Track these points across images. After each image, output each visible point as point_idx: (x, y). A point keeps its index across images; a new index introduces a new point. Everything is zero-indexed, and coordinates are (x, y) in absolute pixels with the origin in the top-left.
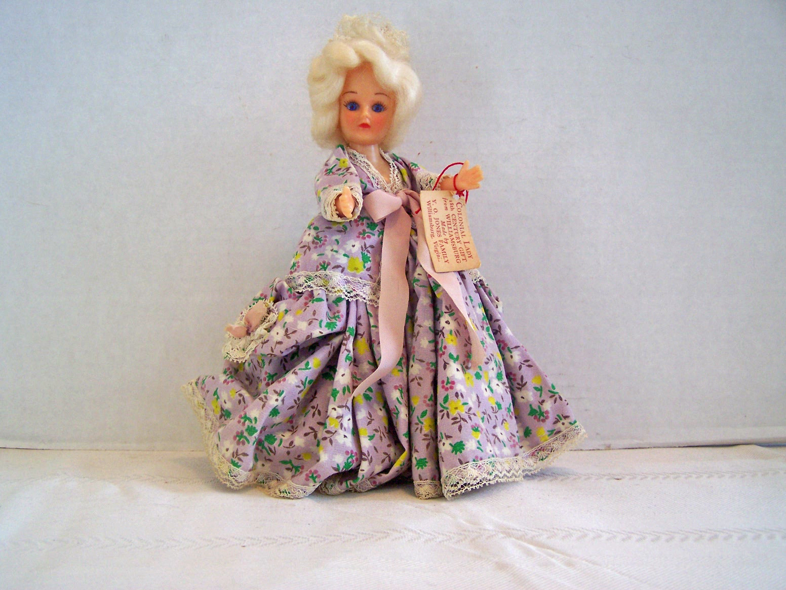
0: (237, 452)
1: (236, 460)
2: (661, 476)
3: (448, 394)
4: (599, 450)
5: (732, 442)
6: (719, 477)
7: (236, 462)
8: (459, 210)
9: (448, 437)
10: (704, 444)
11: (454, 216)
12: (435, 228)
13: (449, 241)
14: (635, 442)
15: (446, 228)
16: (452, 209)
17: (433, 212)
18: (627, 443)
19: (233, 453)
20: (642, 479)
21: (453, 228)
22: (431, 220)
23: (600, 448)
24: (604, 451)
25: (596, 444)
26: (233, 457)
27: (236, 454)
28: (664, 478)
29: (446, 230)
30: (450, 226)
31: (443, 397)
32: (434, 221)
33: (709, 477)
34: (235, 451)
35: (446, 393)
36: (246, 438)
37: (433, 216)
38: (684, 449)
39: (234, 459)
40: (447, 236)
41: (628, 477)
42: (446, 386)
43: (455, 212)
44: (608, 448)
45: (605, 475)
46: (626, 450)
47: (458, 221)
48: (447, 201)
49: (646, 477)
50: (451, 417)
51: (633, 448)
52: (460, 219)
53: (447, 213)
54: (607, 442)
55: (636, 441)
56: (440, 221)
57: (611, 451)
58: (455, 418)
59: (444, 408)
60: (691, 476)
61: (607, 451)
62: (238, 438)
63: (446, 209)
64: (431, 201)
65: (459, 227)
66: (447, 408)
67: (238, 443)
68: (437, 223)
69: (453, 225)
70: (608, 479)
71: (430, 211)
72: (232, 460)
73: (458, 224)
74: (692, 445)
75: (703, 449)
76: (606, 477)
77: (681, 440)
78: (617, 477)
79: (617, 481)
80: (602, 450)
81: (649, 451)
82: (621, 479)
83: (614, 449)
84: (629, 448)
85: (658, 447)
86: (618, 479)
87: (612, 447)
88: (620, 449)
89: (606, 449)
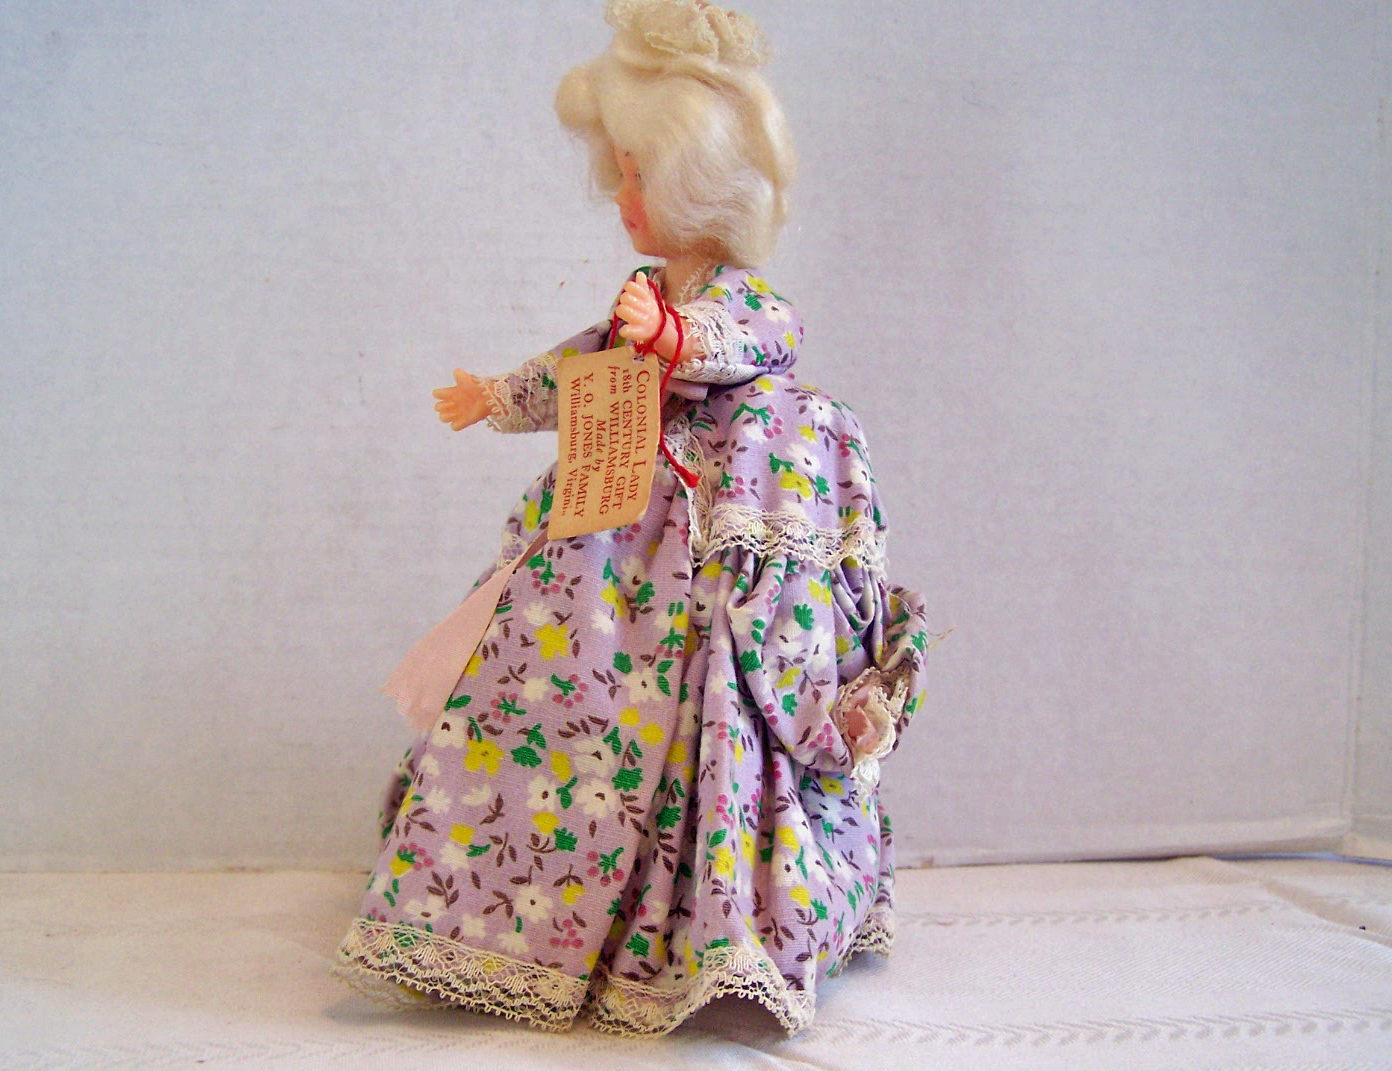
2: (1028, 919)
4: (910, 868)
5: (1171, 852)
8: (642, 389)
10: (1111, 857)
11: (628, 405)
12: (580, 439)
13: (603, 466)
14: (981, 853)
15: (606, 435)
16: (626, 389)
17: (582, 400)
18: (966, 853)
20: (991, 924)
21: (621, 434)
22: (574, 422)
23: (913, 864)
24: (920, 871)
25: (903, 856)
28: (1033, 923)
29: (606, 440)
30: (615, 429)
32: (581, 422)
37: (581, 411)
40: (604, 456)
41: (963, 921)
43: (632, 395)
44: (929, 864)
45: (919, 917)
46: (963, 870)
47: (635, 414)
48: (617, 371)
49: (999, 921)
52: (642, 409)
53: (612, 399)
54: (928, 853)
56: (594, 421)
57: (934, 872)
61: (928, 871)
63: (614, 390)
64: (582, 379)
65: (635, 428)
68: (588, 426)
69: (622, 425)
70: (925, 925)
71: (575, 401)
73: (635, 422)
75: (1104, 866)
76: (923, 920)
77: (1067, 849)
78: (943, 920)
79: (943, 928)
80: (916, 868)
81: (1006, 869)
82: (950, 924)
83: (939, 867)
84: (968, 865)
85: (1027, 862)
86: (944, 924)
87: (936, 862)
88: (951, 866)
89: (923, 867)
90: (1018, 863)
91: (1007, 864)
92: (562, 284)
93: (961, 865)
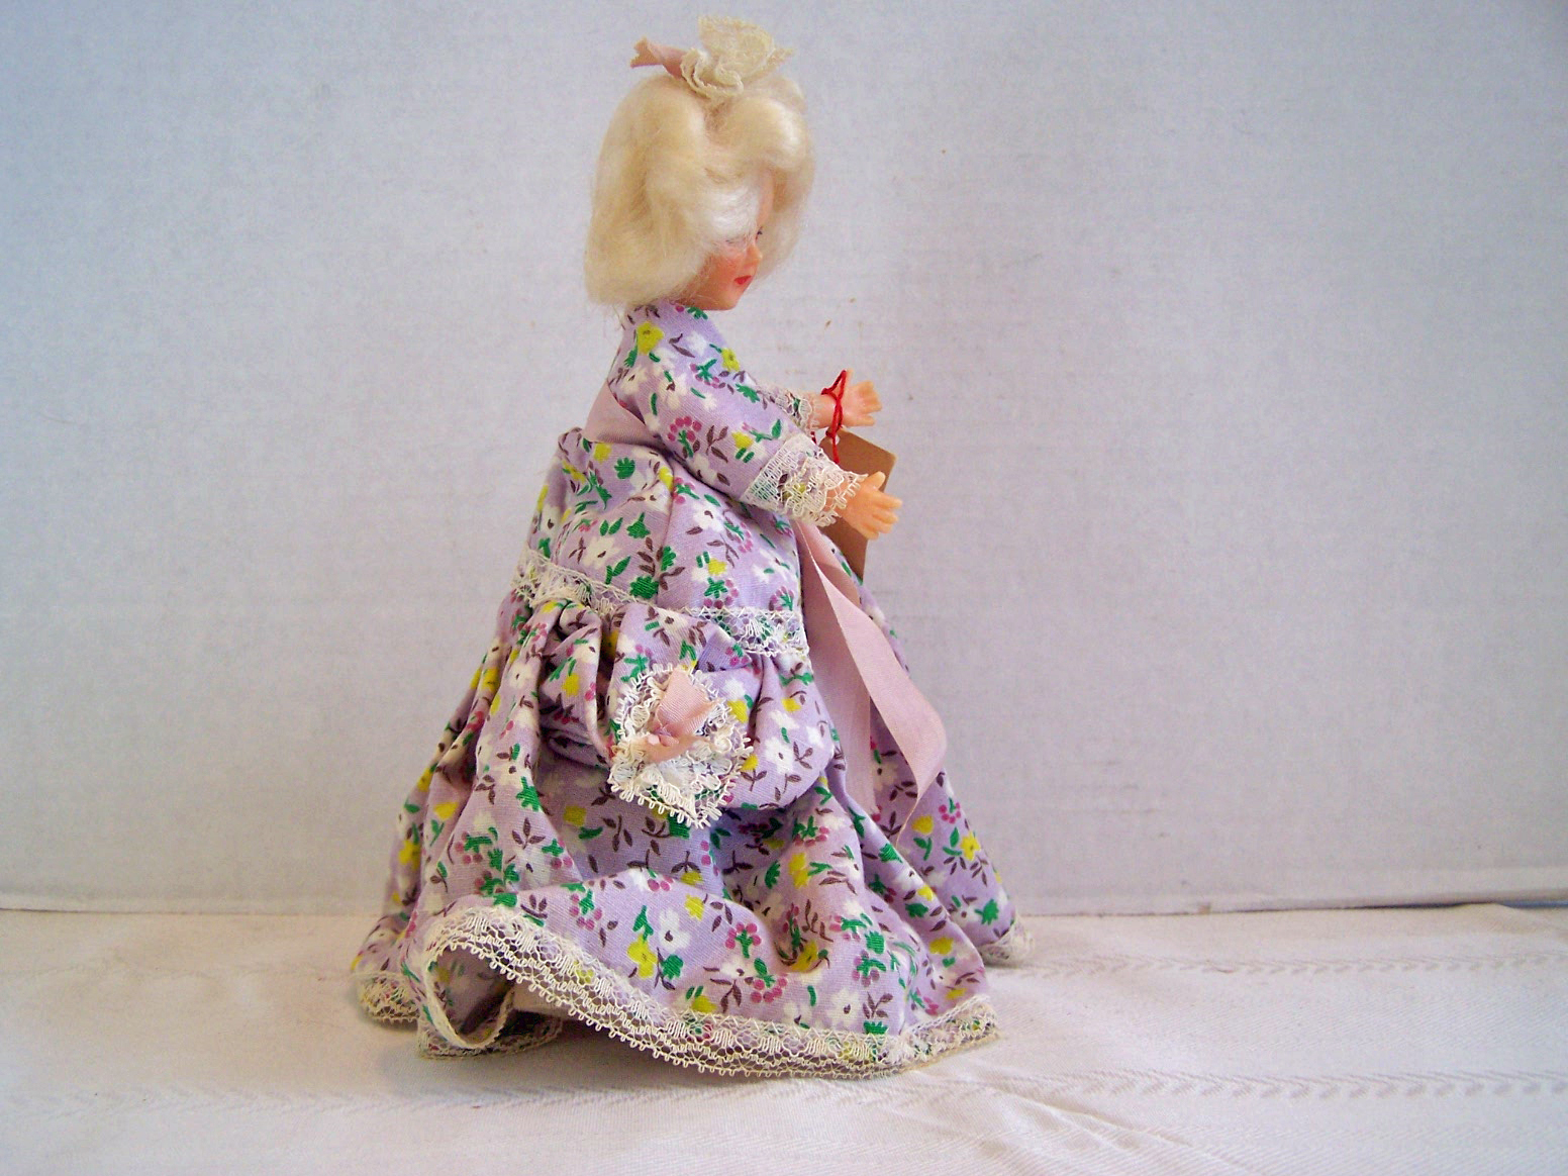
0: (871, 1001)
1: (875, 1020)
2: (1312, 967)
3: (955, 829)
4: (1186, 914)
7: (877, 1024)
9: (969, 900)
10: (1395, 903)
14: (1259, 898)
18: (1244, 899)
19: (865, 1008)
20: (1273, 972)
23: (1189, 910)
24: (1196, 918)
25: (1179, 902)
26: (868, 1017)
27: (871, 1007)
28: (1317, 971)
31: (949, 836)
34: (867, 1002)
35: (953, 826)
36: (875, 962)
38: (1357, 912)
39: (870, 1021)
41: (1244, 969)
42: (951, 815)
44: (1206, 910)
45: (1199, 963)
46: (1241, 916)
49: (1282, 969)
50: (968, 866)
51: (1255, 911)
54: (1205, 899)
57: (1211, 917)
58: (974, 866)
59: (953, 853)
60: (1370, 967)
61: (1205, 917)
62: (861, 973)
66: (959, 853)
67: (866, 982)
70: (1204, 971)
72: (866, 1024)
74: (1372, 904)
76: (1202, 967)
77: (1350, 895)
78: (1224, 967)
79: (1224, 975)
80: (1193, 914)
81: (1286, 915)
82: (1231, 971)
83: (1216, 913)
84: (1247, 911)
85: (1307, 909)
86: (1225, 971)
87: (1213, 908)
88: (1229, 912)
89: (1201, 913)
90: (1298, 909)
91: (1287, 910)
92: (828, 323)
93: (1239, 911)
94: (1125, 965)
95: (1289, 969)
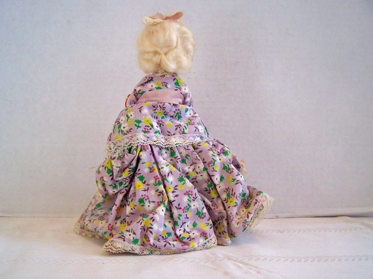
4: (272, 218)
5: (337, 215)
6: (329, 231)
10: (322, 216)
18: (286, 215)
20: (293, 232)
23: (274, 217)
25: (271, 216)
33: (324, 231)
38: (313, 218)
41: (286, 231)
44: (277, 217)
45: (275, 230)
46: (286, 219)
49: (295, 231)
51: (289, 218)
54: (277, 215)
55: (291, 214)
57: (278, 219)
60: (316, 231)
70: (277, 232)
74: (317, 216)
75: (322, 218)
76: (276, 231)
77: (311, 214)
78: (281, 231)
79: (281, 233)
80: (274, 218)
81: (296, 219)
82: (283, 232)
83: (280, 218)
84: (287, 218)
85: (301, 217)
87: (279, 217)
88: (283, 218)
89: (276, 218)
90: (299, 217)
91: (296, 217)
93: (286, 218)
94: (258, 231)
95: (302, 231)
